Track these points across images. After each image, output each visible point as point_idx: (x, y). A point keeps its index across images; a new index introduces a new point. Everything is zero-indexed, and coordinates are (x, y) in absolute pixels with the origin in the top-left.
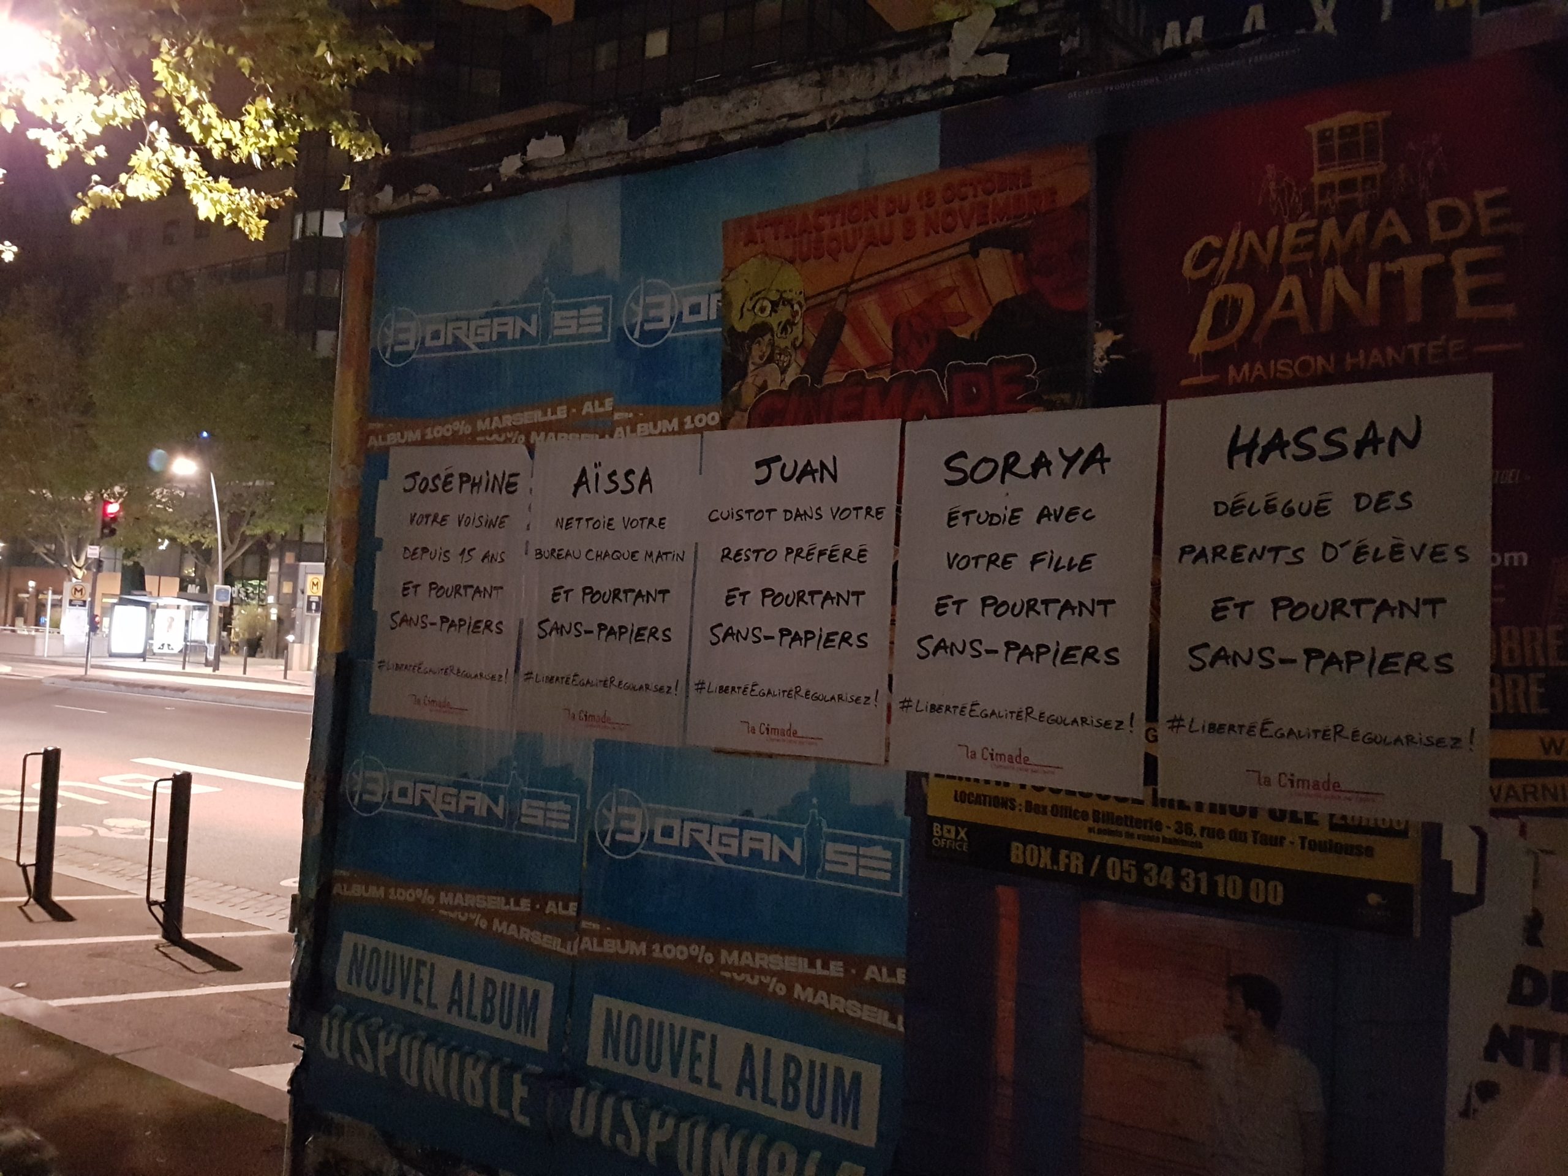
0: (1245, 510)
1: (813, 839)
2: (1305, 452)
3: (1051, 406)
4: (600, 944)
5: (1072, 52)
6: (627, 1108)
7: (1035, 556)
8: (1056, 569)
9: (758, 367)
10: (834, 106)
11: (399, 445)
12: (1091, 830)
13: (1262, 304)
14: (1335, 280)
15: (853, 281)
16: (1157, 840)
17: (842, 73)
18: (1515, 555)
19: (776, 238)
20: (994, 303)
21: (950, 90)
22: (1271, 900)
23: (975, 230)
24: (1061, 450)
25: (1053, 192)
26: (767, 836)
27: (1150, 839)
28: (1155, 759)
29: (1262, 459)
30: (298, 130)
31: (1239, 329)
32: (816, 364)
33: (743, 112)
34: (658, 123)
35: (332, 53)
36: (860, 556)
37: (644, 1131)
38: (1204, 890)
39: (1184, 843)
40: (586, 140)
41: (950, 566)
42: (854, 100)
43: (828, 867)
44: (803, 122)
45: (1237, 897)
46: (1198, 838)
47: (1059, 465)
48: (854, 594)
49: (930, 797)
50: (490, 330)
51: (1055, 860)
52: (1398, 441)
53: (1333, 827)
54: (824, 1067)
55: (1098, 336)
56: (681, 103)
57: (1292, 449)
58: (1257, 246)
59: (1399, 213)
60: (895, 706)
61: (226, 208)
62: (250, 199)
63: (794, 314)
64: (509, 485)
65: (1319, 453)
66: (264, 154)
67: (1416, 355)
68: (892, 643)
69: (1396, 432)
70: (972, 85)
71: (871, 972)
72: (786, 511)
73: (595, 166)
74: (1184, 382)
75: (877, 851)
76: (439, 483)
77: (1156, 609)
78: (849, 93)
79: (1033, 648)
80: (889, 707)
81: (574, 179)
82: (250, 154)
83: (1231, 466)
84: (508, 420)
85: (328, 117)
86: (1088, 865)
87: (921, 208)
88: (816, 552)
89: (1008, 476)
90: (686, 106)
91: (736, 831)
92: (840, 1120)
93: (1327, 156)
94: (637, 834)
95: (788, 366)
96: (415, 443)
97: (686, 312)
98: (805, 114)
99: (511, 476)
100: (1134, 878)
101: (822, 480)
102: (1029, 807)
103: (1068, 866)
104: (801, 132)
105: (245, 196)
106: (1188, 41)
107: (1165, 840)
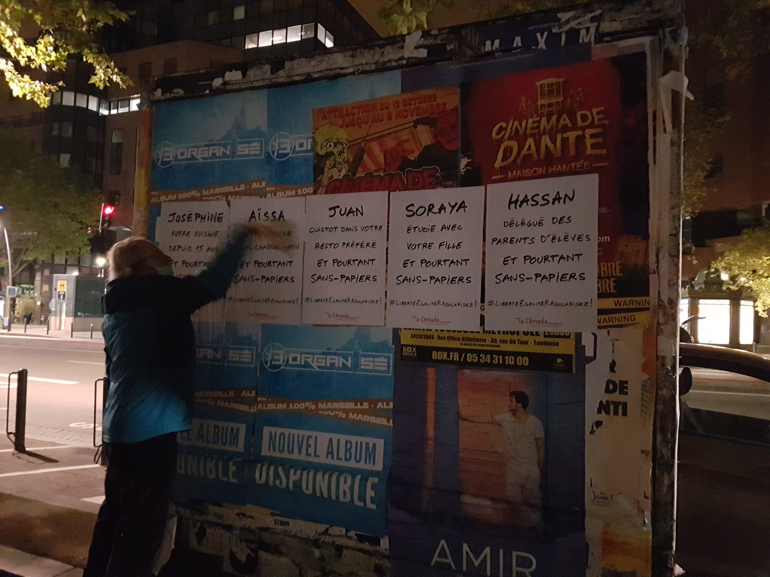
0: (515, 224)
1: (356, 356)
2: (535, 203)
3: (445, 187)
4: (266, 406)
5: (451, 50)
6: (280, 470)
7: (441, 244)
8: (448, 248)
9: (329, 169)
10: (359, 65)
11: (165, 201)
12: (461, 344)
13: (521, 148)
14: (546, 140)
15: (367, 136)
16: (485, 345)
17: (361, 52)
18: (606, 238)
19: (336, 117)
20: (423, 146)
21: (404, 62)
22: (524, 364)
23: (415, 118)
24: (449, 203)
25: (445, 104)
26: (337, 358)
27: (482, 345)
28: (484, 316)
29: (520, 206)
30: (67, 53)
31: (512, 158)
32: (353, 169)
33: (321, 66)
34: (284, 68)
35: (86, 16)
36: (373, 245)
37: (288, 477)
38: (501, 362)
39: (495, 346)
40: (252, 73)
41: (409, 248)
42: (367, 64)
43: (362, 367)
44: (346, 71)
45: (512, 364)
46: (499, 344)
47: (449, 209)
48: (371, 260)
49: (402, 337)
50: (208, 153)
51: (448, 356)
52: (567, 198)
53: (545, 336)
54: (361, 443)
55: (462, 160)
56: (294, 60)
57: (530, 202)
58: (518, 126)
59: (568, 116)
60: (388, 304)
61: (28, 91)
62: (40, 87)
63: (344, 148)
64: (218, 218)
65: (540, 203)
66: (49, 64)
67: (573, 167)
68: (386, 279)
69: (566, 195)
70: (414, 61)
71: (380, 405)
72: (342, 228)
73: (256, 84)
74: (493, 178)
75: (382, 359)
76: (186, 218)
77: (484, 262)
78: (364, 61)
79: (440, 279)
80: (386, 304)
81: (246, 89)
82: (40, 64)
83: (509, 208)
84: (217, 190)
85: (83, 47)
86: (460, 357)
87: (394, 108)
88: (355, 244)
89: (430, 213)
90: (296, 62)
91: (324, 356)
92: (368, 462)
93: (543, 94)
94: (282, 361)
95: (342, 169)
96: (175, 201)
97: (297, 146)
98: (347, 68)
99: (219, 214)
100: (476, 360)
101: (357, 215)
102: (439, 338)
103: (453, 358)
104: (345, 75)
105: (38, 85)
106: (494, 48)
107: (488, 346)
